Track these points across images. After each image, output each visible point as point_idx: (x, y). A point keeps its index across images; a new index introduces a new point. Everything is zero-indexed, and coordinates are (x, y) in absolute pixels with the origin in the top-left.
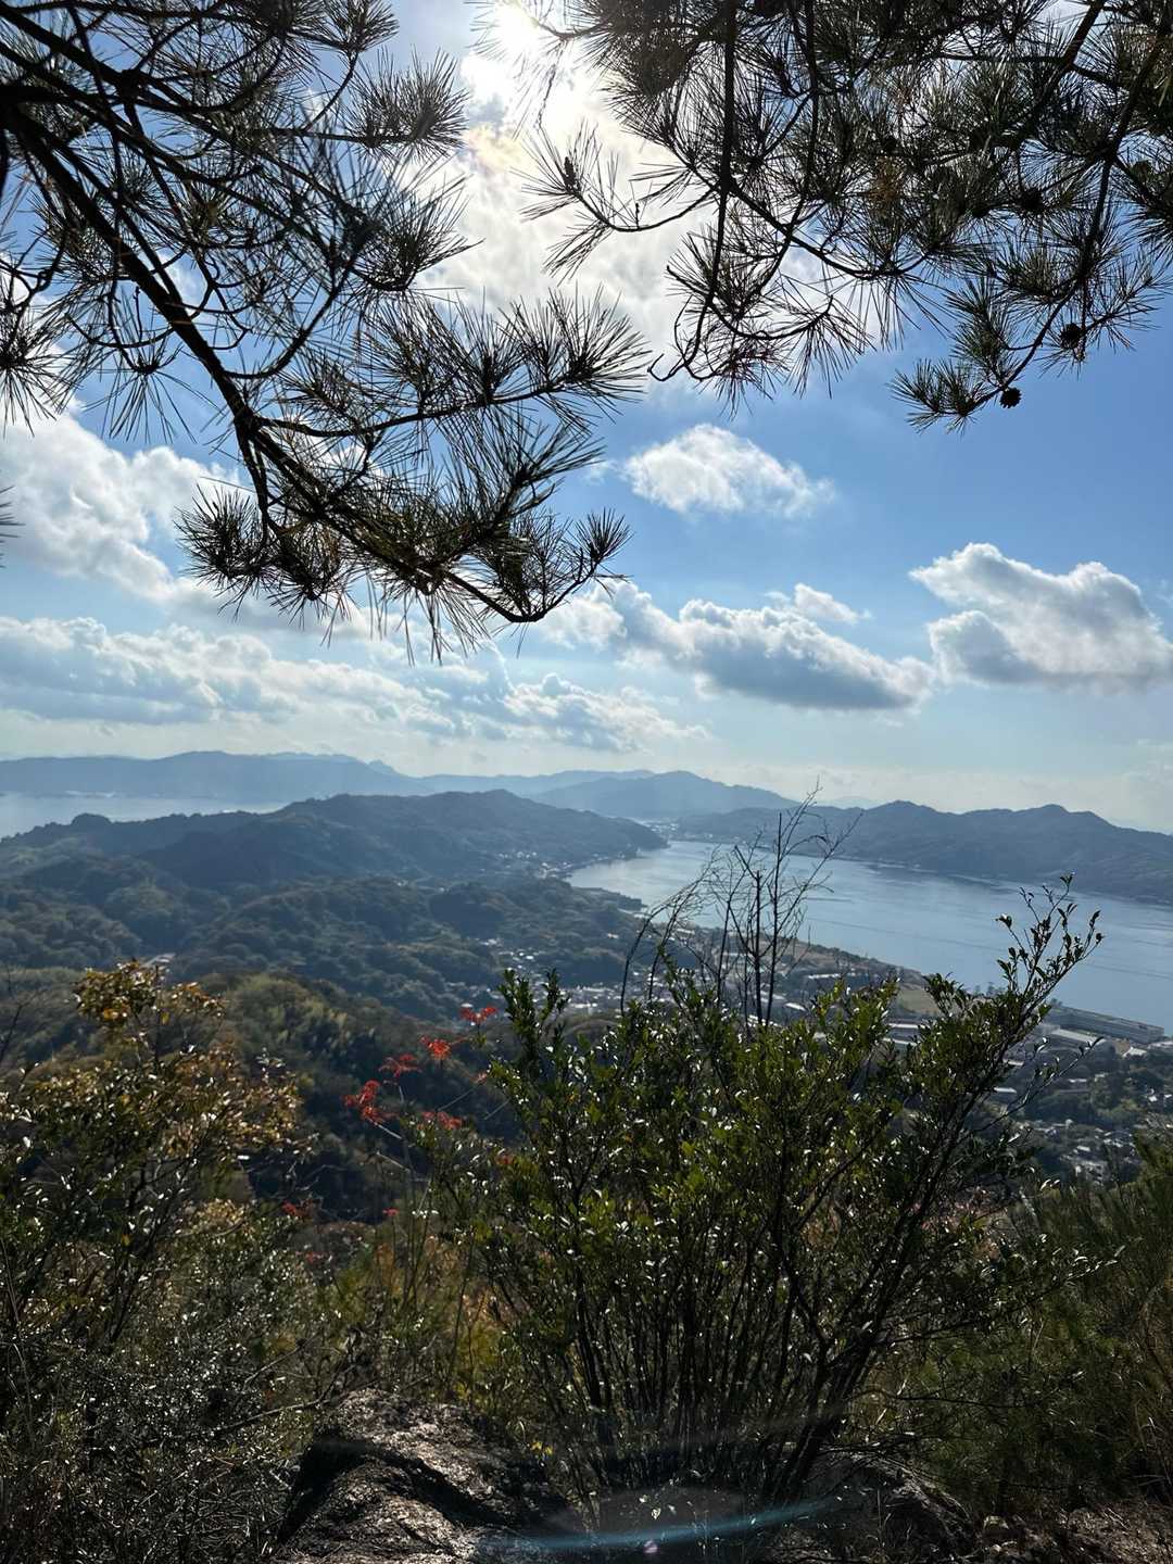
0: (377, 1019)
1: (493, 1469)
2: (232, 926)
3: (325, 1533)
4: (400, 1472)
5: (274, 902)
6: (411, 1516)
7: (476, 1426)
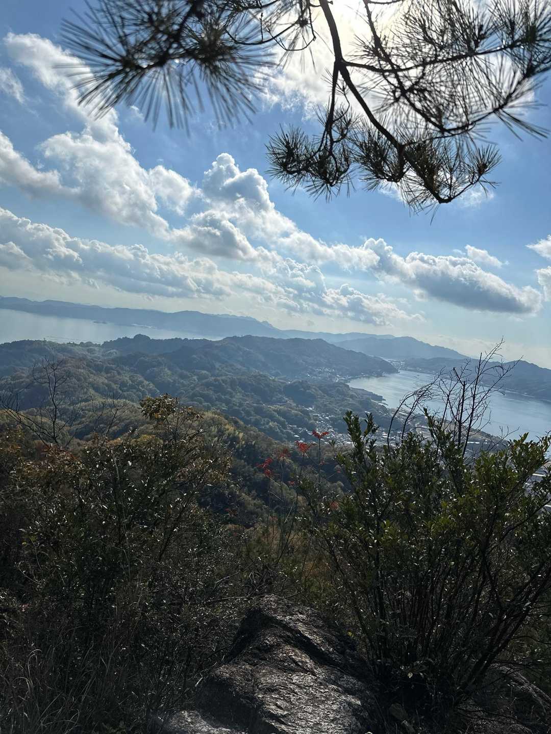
0: (256, 437)
1: (333, 641)
2: (197, 389)
3: (255, 656)
4: (289, 634)
5: (216, 380)
6: (295, 655)
7: (324, 619)
